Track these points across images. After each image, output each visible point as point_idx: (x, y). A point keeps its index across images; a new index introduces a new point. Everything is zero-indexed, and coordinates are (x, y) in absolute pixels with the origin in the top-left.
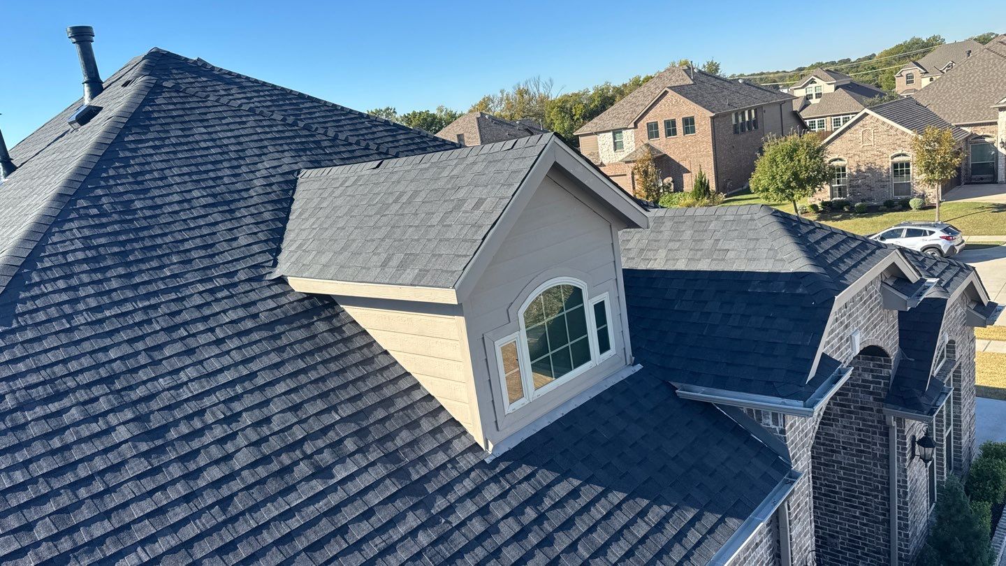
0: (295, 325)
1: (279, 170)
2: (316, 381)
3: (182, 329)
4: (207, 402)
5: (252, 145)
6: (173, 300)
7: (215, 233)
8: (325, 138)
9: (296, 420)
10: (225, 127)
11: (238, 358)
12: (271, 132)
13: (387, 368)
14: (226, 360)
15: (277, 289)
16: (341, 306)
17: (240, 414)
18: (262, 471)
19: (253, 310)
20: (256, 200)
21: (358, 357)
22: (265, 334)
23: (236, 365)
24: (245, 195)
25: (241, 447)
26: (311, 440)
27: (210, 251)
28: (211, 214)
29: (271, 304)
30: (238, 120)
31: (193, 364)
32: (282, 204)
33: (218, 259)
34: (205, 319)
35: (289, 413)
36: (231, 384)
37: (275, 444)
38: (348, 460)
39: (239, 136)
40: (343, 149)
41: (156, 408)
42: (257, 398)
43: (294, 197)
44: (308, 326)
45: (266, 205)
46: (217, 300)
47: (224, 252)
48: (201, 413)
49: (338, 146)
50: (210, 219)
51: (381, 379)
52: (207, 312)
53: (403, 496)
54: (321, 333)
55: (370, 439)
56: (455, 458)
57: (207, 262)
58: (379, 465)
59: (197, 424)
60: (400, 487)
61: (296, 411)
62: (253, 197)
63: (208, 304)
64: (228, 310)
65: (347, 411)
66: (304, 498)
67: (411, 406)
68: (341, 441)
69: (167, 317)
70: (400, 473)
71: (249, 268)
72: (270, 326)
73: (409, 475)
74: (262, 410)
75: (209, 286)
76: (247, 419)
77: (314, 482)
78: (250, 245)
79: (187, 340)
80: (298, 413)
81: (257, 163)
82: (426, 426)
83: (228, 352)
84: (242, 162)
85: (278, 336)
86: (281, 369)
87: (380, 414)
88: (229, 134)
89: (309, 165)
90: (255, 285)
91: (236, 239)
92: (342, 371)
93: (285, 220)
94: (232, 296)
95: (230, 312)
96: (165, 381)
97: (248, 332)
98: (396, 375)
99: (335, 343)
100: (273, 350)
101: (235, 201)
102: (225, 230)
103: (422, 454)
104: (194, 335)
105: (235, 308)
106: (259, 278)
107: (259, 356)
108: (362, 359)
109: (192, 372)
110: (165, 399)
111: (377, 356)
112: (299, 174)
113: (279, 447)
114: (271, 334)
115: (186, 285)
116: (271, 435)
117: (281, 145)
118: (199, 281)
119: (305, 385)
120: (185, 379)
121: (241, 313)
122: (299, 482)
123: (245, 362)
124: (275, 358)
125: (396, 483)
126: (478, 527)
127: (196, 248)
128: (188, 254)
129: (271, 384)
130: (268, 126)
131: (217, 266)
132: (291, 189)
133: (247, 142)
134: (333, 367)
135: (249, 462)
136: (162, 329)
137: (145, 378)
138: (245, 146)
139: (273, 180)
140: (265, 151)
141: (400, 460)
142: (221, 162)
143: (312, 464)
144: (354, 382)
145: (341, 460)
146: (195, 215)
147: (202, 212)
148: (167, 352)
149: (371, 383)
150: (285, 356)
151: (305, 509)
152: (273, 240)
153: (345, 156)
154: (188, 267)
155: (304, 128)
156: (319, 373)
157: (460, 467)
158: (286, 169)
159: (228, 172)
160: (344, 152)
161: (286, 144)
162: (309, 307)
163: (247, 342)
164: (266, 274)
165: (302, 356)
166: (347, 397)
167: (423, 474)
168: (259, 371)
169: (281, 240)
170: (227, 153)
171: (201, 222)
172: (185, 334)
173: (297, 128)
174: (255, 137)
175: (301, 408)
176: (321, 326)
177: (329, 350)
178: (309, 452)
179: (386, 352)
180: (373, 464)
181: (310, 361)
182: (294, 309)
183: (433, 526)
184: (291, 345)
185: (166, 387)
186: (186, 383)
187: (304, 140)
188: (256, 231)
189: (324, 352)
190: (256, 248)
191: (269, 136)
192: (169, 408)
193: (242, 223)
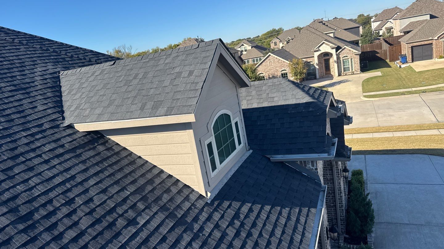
0: (86, 149)
1: (48, 72)
2: (109, 176)
3: (21, 157)
4: (52, 195)
5: (27, 60)
6: (9, 142)
7: (22, 105)
8: (66, 56)
9: (106, 197)
10: (8, 51)
11: (62, 169)
12: (36, 54)
13: (143, 165)
14: (55, 171)
15: (69, 131)
16: (108, 137)
17: (73, 199)
18: (99, 228)
19: (60, 143)
20: (39, 87)
21: (126, 162)
22: (72, 155)
23: (61, 173)
24: (32, 84)
25: (81, 216)
26: (119, 207)
27: (22, 114)
28: (16, 95)
29: (70, 139)
30: (14, 47)
31: (36, 175)
32: (55, 89)
33: (29, 118)
34: (34, 150)
35: (102, 194)
36: (63, 183)
37: (100, 212)
38: (142, 213)
39: (18, 55)
40: (78, 62)
41: (20, 203)
42: (80, 189)
43: (61, 85)
44: (94, 148)
45: (47, 89)
46: (37, 140)
47: (31, 114)
48: (50, 201)
49: (75, 60)
50: (17, 98)
51: (142, 171)
52: (33, 146)
53: (178, 226)
54: (102, 151)
55: (150, 201)
56: (193, 203)
57: (23, 120)
58: (159, 213)
59: (50, 208)
60: (174, 222)
61: (105, 193)
62: (37, 85)
63: (32, 142)
64: (46, 144)
65: (132, 189)
66: (128, 237)
67: (163, 182)
68: (135, 204)
69: (9, 152)
70: (171, 215)
71: (50, 121)
72: (73, 150)
73: (176, 215)
74: (86, 195)
75: (29, 133)
76: (79, 201)
77: (129, 228)
78: (45, 110)
79: (27, 162)
80: (107, 193)
81: (34, 69)
82: (174, 190)
83: (54, 166)
84: (25, 69)
85: (79, 155)
86: (88, 172)
87: (149, 188)
88: (12, 54)
89: (63, 69)
90: (56, 130)
91: (36, 107)
92: (121, 169)
93: (61, 96)
94: (45, 137)
95: (47, 145)
96: (21, 187)
97: (62, 155)
98: (150, 168)
99: (112, 156)
100: (80, 163)
101: (27, 88)
102: (28, 103)
103: (178, 204)
104: (30, 160)
105: (49, 143)
106: (58, 126)
107: (73, 166)
108: (129, 162)
109: (36, 180)
110: (24, 197)
111: (136, 159)
112: (59, 74)
113: (103, 213)
114: (75, 154)
115: (15, 133)
116: (96, 207)
117: (44, 60)
118: (22, 131)
119: (105, 178)
120: (33, 184)
121: (53, 145)
122: (121, 230)
123: (67, 170)
124: (82, 167)
125: (171, 220)
126: (218, 234)
127: (14, 113)
128: (9, 117)
129: (86, 180)
130: (33, 51)
131: (29, 122)
132: (58, 81)
133: (24, 58)
134: (116, 167)
135: (89, 224)
136: (8, 158)
137: (7, 187)
138: (23, 60)
139: (46, 77)
140: (36, 62)
141: (168, 209)
142: (12, 68)
143: (125, 219)
144: (130, 173)
145: (139, 214)
146: (6, 96)
147: (10, 94)
148: (16, 170)
149: (139, 173)
150: (88, 165)
151: (130, 243)
152: (57, 106)
153: (80, 65)
154: (12, 124)
155: (54, 52)
156: (109, 172)
157: (198, 207)
158: (52, 71)
159: (19, 74)
160: (79, 63)
161: (47, 59)
162: (91, 139)
163: (63, 160)
164: (60, 124)
165: (97, 164)
166: (129, 182)
167: (182, 214)
168: (76, 174)
169: (62, 106)
170: (14, 64)
171: (12, 99)
172: (24, 159)
173: (50, 52)
174: (28, 56)
175: (107, 191)
176: (101, 148)
177: (110, 159)
178: (120, 213)
179: (140, 157)
180: (156, 213)
181: (102, 166)
182: (83, 140)
183: (198, 239)
184: (88, 159)
185: (23, 190)
186: (35, 186)
187: (55, 57)
188: (46, 102)
189: (108, 161)
190: (49, 111)
191: (35, 55)
192: (29, 202)
193: (36, 99)
